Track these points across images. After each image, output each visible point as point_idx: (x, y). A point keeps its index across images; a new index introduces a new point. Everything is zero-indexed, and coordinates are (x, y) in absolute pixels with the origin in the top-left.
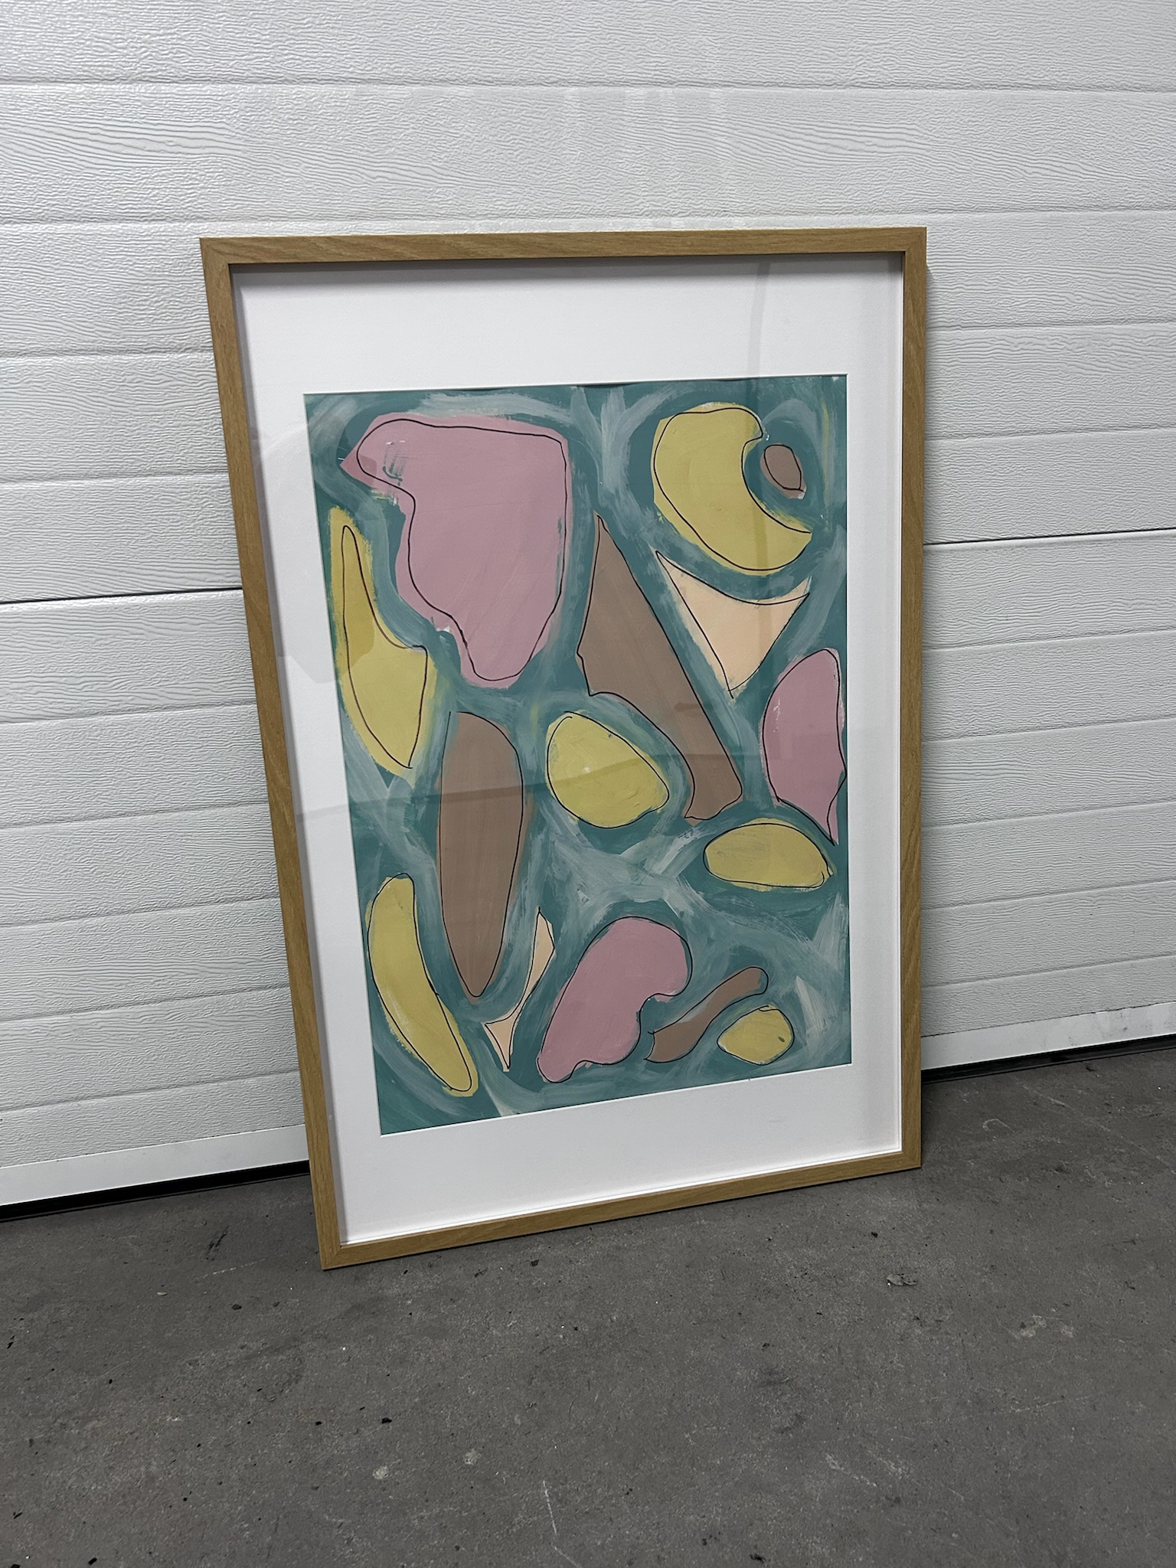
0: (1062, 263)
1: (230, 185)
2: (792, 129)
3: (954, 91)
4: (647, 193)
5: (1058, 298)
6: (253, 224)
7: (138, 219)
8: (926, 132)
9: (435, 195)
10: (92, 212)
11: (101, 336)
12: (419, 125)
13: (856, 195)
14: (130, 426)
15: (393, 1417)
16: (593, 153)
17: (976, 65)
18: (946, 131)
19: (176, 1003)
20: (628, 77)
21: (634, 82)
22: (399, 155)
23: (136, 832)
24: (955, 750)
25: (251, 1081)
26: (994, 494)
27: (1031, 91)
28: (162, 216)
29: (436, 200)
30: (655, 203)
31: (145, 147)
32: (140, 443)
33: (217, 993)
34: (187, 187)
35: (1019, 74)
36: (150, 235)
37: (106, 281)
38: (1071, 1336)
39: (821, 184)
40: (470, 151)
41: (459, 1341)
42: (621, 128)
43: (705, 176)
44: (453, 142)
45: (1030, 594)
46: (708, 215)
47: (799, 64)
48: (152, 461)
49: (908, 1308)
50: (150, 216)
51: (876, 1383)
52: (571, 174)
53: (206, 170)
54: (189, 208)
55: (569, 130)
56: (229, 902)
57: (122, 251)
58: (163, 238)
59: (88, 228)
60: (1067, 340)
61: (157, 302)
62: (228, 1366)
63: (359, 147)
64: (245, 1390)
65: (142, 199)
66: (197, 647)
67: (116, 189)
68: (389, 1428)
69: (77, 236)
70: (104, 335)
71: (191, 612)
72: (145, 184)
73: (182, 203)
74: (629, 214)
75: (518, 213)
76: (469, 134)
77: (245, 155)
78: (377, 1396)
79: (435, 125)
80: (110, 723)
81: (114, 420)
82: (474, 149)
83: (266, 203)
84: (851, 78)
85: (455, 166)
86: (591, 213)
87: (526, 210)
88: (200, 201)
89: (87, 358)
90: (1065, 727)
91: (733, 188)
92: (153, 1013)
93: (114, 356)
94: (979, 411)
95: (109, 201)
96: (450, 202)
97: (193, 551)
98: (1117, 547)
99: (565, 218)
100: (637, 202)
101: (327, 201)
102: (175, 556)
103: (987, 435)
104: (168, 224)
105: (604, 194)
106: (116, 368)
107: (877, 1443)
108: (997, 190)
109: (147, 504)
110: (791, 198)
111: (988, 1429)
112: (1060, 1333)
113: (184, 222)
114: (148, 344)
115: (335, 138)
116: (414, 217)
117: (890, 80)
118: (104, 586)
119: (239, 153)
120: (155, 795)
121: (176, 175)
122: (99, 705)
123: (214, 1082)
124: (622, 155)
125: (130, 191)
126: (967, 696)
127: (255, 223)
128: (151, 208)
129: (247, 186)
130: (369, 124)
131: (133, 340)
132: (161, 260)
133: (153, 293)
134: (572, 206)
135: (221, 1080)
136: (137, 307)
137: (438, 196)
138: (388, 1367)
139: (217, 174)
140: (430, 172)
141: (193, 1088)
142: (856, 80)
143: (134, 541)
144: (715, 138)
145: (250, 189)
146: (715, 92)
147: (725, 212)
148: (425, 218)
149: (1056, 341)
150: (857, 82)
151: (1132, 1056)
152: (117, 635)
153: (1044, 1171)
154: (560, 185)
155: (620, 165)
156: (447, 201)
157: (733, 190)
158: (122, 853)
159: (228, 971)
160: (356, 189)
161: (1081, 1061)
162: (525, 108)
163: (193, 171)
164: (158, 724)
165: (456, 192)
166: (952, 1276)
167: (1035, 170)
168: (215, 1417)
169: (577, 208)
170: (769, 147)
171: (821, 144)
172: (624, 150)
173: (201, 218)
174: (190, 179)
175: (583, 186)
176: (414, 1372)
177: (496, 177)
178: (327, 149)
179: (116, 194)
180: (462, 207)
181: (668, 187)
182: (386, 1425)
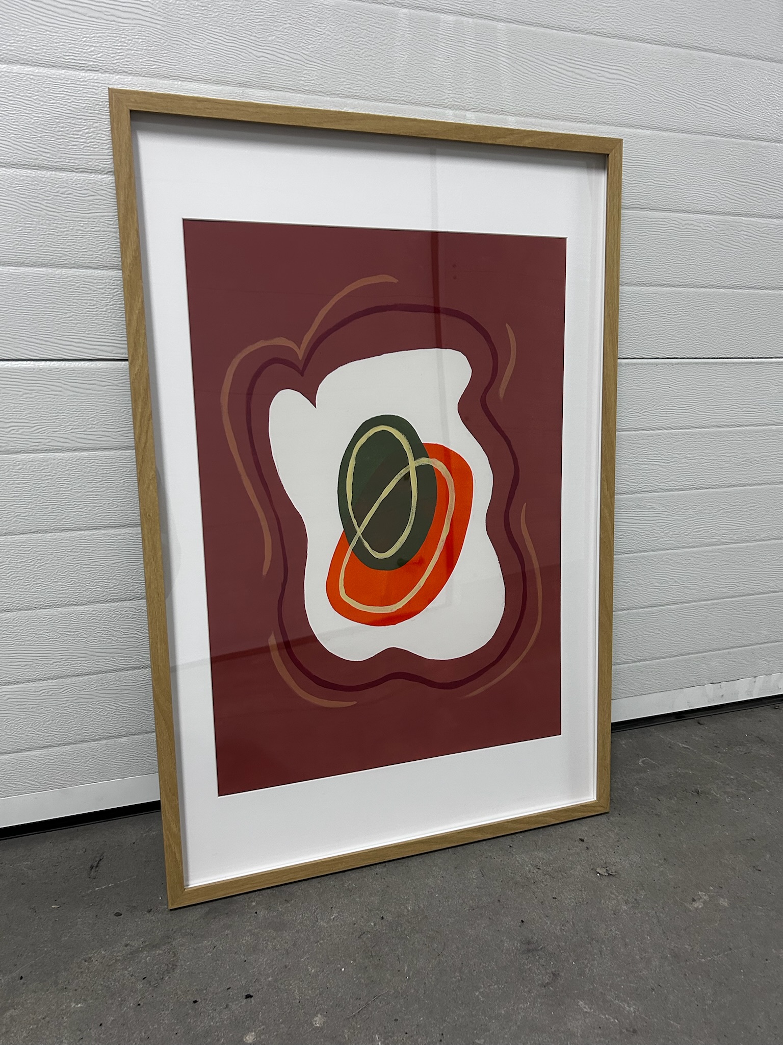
0: (714, 172)
1: (150, 50)
2: (550, 58)
3: (654, 46)
4: (451, 92)
5: (711, 196)
6: (166, 82)
7: (77, 68)
8: (636, 71)
9: (302, 75)
10: (42, 59)
11: (41, 155)
12: (294, 22)
13: (589, 110)
14: (60, 228)
15: (253, 993)
16: (416, 58)
17: (670, 30)
18: (648, 72)
19: (69, 680)
20: (443, 7)
21: (446, 11)
22: (278, 42)
23: (46, 546)
24: (629, 503)
25: (124, 739)
26: (664, 327)
27: (702, 52)
28: (96, 67)
29: (303, 79)
30: (456, 100)
31: (87, 14)
32: (68, 242)
33: (102, 672)
34: (117, 47)
35: (695, 40)
36: (86, 81)
37: (49, 113)
38: (726, 905)
39: (567, 99)
40: (329, 45)
41: (296, 931)
42: (436, 42)
43: (491, 84)
44: (319, 38)
45: (682, 397)
46: (492, 112)
47: (558, 13)
48: (77, 257)
49: (615, 891)
50: (87, 67)
51: (603, 946)
52: (400, 71)
53: (133, 37)
54: (118, 64)
55: (400, 39)
56: (115, 601)
57: (63, 91)
58: (96, 85)
59: (37, 71)
60: (714, 225)
61: (87, 133)
62: (116, 960)
63: (249, 33)
64: (133, 979)
65: (82, 53)
66: (103, 404)
67: (62, 43)
68: (251, 1002)
69: (28, 76)
70: (44, 154)
71: (100, 376)
72: (84, 41)
73: (113, 59)
74: (438, 105)
75: (360, 96)
76: (329, 33)
77: (163, 29)
78: (239, 977)
79: (305, 24)
80: (30, 460)
81: (48, 222)
82: (332, 44)
83: (177, 67)
84: (591, 28)
85: (318, 55)
86: (412, 101)
87: (366, 94)
88: (126, 59)
89: (29, 171)
90: (698, 489)
91: (510, 95)
92: (51, 687)
93: (51, 172)
94: (657, 268)
95: (56, 51)
96: (313, 82)
97: (105, 329)
98: (736, 368)
99: (393, 103)
100: (444, 98)
101: (223, 70)
102: (89, 332)
103: (662, 286)
104: (100, 74)
105: (421, 89)
106: (52, 181)
107: (612, 990)
108: (678, 117)
109: (71, 290)
110: (546, 107)
111: (686, 975)
112: (719, 904)
113: (112, 74)
114: (78, 165)
115: (232, 24)
116: (286, 90)
117: (615, 32)
118: (31, 351)
119: (159, 27)
120: (63, 517)
121: (109, 37)
122: (22, 445)
123: (94, 741)
124: (436, 62)
125: (73, 45)
126: (638, 465)
127: (167, 80)
128: (88, 61)
129: (163, 52)
130: (257, 17)
131: (67, 161)
132: (93, 101)
133: (85, 126)
134: (399, 95)
135: (100, 739)
136: (72, 136)
137: (304, 76)
138: (244, 955)
139: (141, 40)
140: (300, 58)
141: (78, 745)
142: (594, 30)
143: (58, 318)
144: (499, 58)
145: (165, 55)
146: (501, 25)
147: (502, 112)
148: (294, 92)
149: (708, 225)
150: (594, 31)
151: (725, 715)
152: (41, 390)
153: (685, 792)
154: (392, 79)
155: (434, 69)
156: (311, 80)
157: (509, 97)
158: (33, 562)
159: (111, 655)
160: (245, 64)
161: (694, 718)
162: (371, 19)
163: (123, 36)
164: (69, 462)
165: (318, 75)
166: (640, 867)
167: (703, 106)
168: (110, 1001)
169: (403, 97)
170: (534, 69)
171: (570, 71)
172: (437, 59)
173: (126, 72)
174: (120, 42)
175: (408, 81)
176: (264, 957)
177: (346, 67)
178: (225, 32)
179: (62, 47)
180: (321, 86)
181: (466, 89)
182: (249, 1000)
